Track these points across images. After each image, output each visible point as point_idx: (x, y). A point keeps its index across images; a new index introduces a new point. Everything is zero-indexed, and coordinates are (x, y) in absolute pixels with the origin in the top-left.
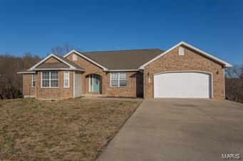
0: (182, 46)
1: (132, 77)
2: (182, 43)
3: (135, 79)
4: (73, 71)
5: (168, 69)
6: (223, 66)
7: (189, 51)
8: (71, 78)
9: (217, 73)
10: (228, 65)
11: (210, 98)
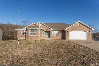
0: (79, 22)
1: (60, 32)
2: (79, 21)
3: (61, 33)
4: (41, 29)
5: (74, 30)
6: (91, 29)
7: (81, 24)
8: (41, 32)
9: (90, 32)
10: (93, 29)
11: (87, 39)
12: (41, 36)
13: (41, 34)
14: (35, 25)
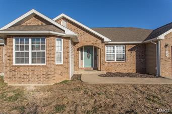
3: (134, 53)
8: (66, 49)
12: (66, 66)
13: (67, 59)
14: (40, 23)
